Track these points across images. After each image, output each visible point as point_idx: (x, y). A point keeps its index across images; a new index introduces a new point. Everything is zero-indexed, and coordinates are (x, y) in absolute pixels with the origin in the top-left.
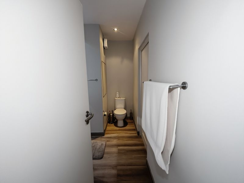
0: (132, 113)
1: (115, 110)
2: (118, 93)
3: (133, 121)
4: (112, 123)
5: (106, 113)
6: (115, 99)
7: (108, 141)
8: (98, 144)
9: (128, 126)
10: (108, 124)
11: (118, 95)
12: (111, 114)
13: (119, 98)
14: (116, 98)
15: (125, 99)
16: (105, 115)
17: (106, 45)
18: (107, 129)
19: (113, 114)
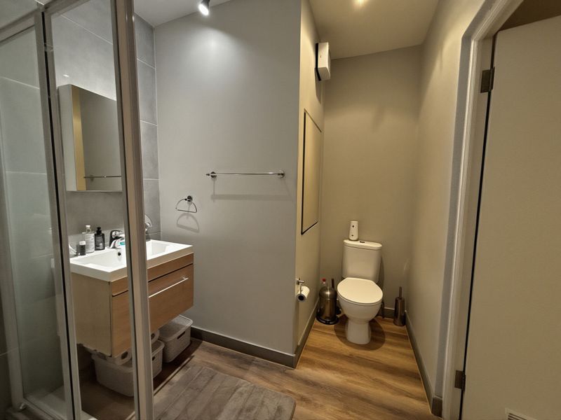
0: (403, 302)
1: (343, 279)
2: (355, 223)
3: (404, 328)
4: (327, 323)
5: (305, 291)
6: (344, 244)
7: (303, 399)
8: (267, 401)
9: (385, 346)
10: (317, 323)
11: (354, 232)
12: (326, 290)
13: (358, 243)
14: (347, 241)
15: (380, 250)
16: (301, 297)
17: (324, 62)
18: (308, 343)
19: (335, 294)
